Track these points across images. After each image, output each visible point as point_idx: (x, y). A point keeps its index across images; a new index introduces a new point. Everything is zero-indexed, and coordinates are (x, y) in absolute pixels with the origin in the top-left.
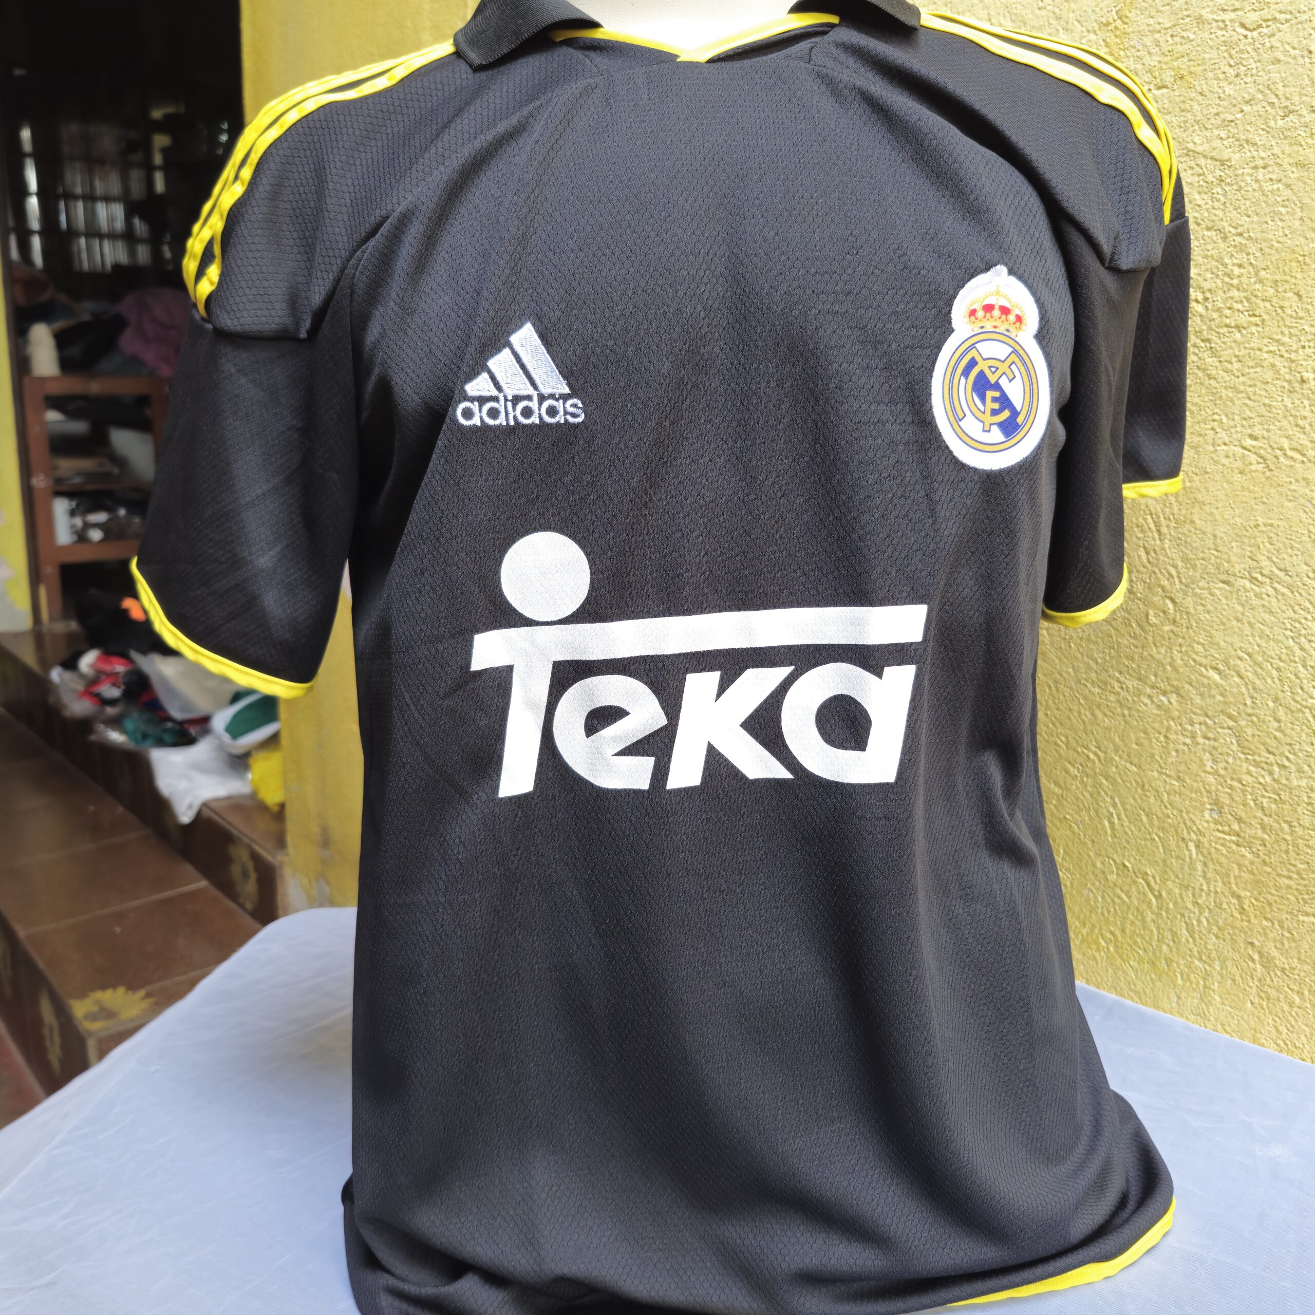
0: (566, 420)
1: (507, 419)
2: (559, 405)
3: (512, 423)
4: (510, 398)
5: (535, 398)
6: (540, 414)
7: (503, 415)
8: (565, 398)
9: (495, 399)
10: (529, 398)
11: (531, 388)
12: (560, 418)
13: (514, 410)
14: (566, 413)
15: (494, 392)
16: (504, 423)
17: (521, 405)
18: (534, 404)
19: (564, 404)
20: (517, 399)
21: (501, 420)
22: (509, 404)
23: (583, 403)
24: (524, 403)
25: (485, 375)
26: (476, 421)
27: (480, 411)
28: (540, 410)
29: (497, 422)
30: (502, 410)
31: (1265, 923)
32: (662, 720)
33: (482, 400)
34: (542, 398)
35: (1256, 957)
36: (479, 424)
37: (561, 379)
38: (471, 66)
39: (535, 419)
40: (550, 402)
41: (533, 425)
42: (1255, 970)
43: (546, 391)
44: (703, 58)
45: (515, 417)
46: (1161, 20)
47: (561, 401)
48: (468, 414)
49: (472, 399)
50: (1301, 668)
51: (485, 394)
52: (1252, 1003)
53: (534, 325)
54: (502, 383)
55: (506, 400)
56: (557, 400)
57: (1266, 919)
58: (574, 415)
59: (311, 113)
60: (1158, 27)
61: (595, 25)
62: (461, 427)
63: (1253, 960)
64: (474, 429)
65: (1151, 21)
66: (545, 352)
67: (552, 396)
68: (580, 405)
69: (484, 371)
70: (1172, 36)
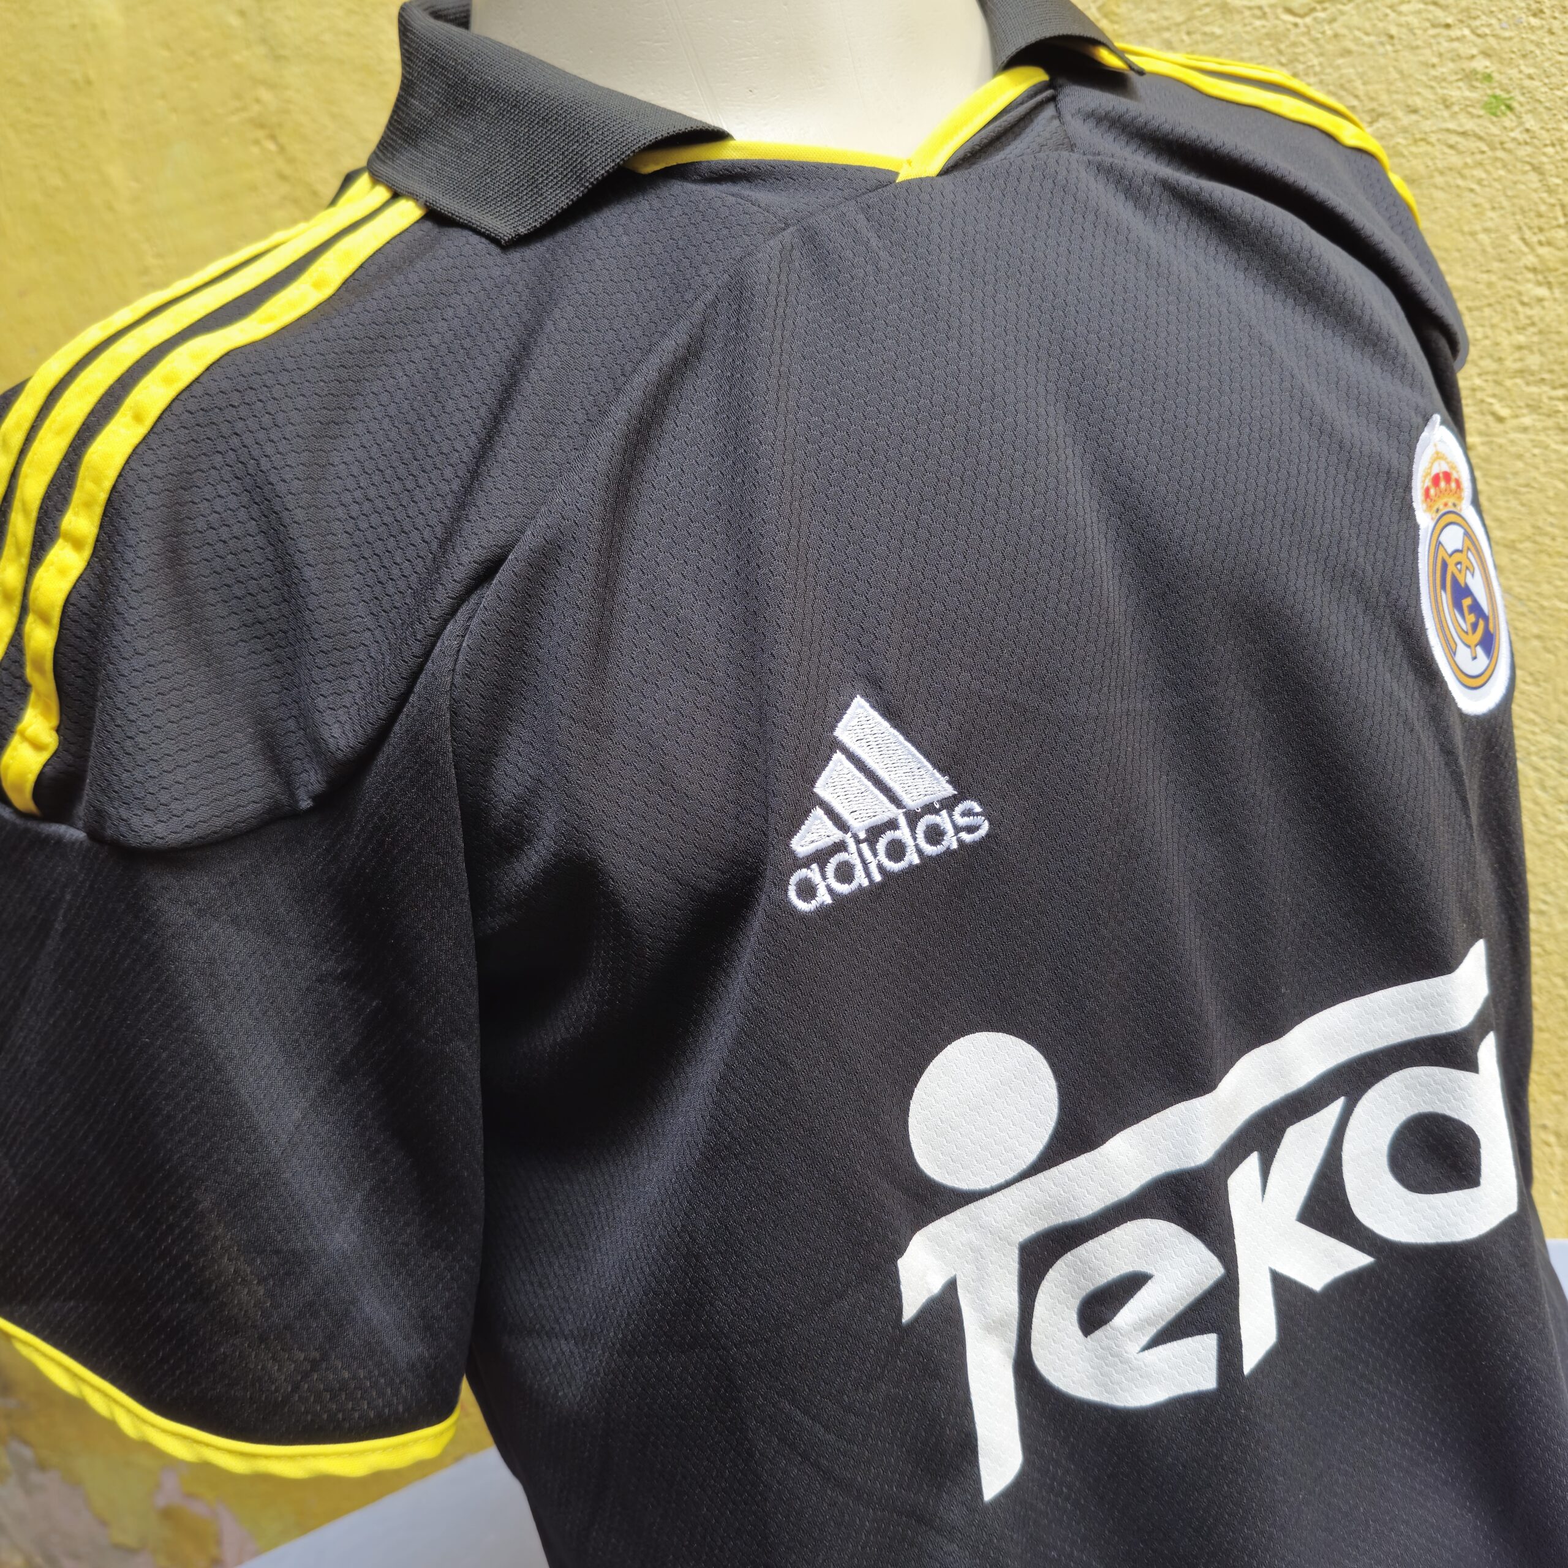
0: (961, 842)
1: (868, 875)
2: (943, 820)
3: (877, 877)
4: (862, 835)
5: (902, 821)
6: (917, 846)
7: (859, 867)
8: (949, 804)
9: (840, 847)
10: (892, 825)
11: (893, 807)
12: (951, 842)
13: (875, 854)
14: (958, 829)
15: (837, 835)
16: (865, 883)
17: (881, 845)
18: (903, 833)
19: (951, 816)
20: (874, 833)
21: (861, 879)
22: (865, 847)
23: (981, 804)
24: (890, 835)
25: (818, 812)
26: (823, 897)
27: (824, 878)
28: (915, 839)
29: (854, 885)
30: (856, 860)
31: (1556, 1098)
32: (1215, 1270)
33: (821, 857)
34: (913, 818)
35: (1552, 1139)
36: (828, 900)
37: (938, 775)
38: (494, 240)
39: (912, 858)
40: (929, 819)
41: (911, 869)
42: (1554, 1154)
43: (913, 802)
44: (933, 167)
45: (880, 867)
46: (1167, 13)
47: (944, 813)
48: (807, 890)
49: (806, 862)
50: (1539, 792)
51: (823, 843)
52: (1557, 1193)
53: (866, 697)
54: (845, 815)
55: (858, 842)
56: (937, 812)
57: (1556, 1092)
58: (971, 829)
59: (197, 380)
60: (1165, 23)
61: (717, 136)
62: (803, 917)
63: (1548, 1144)
64: (823, 912)
65: (1153, 16)
66: (901, 738)
67: (929, 809)
68: (978, 809)
69: (814, 806)
70: (1189, 33)
